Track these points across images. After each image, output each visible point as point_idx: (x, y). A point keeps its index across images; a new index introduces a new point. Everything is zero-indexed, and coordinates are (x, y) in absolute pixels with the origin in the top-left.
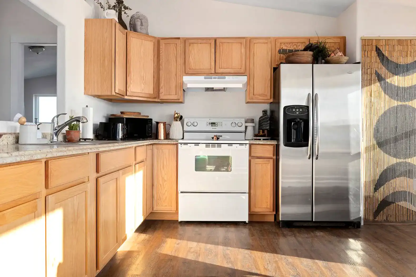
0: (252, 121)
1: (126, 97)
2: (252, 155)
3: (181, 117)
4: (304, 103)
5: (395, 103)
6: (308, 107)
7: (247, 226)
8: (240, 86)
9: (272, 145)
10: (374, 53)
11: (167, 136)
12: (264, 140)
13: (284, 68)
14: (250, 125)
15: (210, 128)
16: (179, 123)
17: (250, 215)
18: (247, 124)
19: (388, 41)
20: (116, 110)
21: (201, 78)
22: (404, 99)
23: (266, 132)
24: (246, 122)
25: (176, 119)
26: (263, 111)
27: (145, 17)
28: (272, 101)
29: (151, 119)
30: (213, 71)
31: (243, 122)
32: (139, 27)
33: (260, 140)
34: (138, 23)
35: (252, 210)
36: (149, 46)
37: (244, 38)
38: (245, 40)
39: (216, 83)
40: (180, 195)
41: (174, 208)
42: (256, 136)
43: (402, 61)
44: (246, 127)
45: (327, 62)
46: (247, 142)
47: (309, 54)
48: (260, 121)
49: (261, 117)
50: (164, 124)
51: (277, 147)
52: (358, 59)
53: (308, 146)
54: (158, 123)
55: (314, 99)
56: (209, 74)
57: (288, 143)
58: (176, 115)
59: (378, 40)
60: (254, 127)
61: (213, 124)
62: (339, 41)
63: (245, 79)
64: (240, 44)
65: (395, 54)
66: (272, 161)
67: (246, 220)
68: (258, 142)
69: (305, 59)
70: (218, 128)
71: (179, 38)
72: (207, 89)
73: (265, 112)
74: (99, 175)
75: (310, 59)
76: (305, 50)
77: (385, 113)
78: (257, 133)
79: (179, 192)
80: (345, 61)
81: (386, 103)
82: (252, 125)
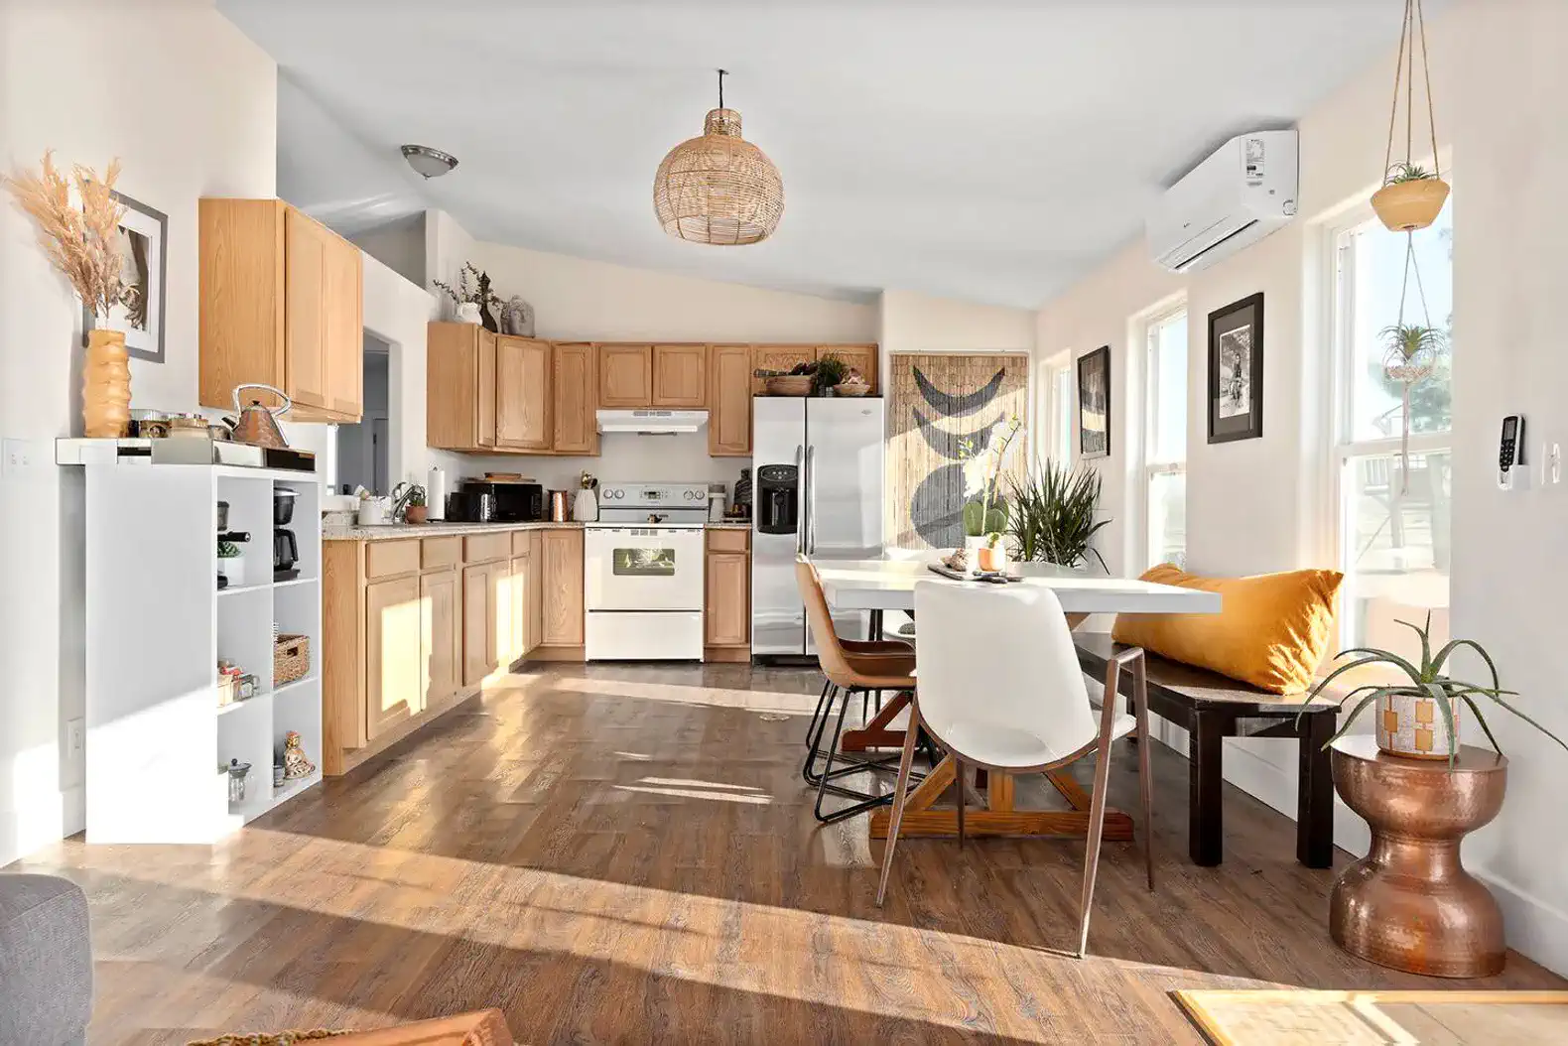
0: (722, 489)
1: (495, 449)
2: (711, 547)
3: (595, 481)
4: (790, 462)
5: (944, 462)
6: (798, 470)
7: (701, 667)
8: (694, 429)
9: (740, 530)
10: (912, 380)
11: (569, 516)
12: (737, 522)
13: (759, 402)
14: (717, 496)
15: (649, 502)
16: (590, 493)
17: (706, 649)
18: (713, 495)
19: (934, 359)
20: (477, 470)
21: (629, 414)
22: (957, 456)
23: (744, 509)
24: (710, 491)
25: (584, 485)
26: (742, 472)
28: (745, 454)
29: (540, 486)
30: (649, 403)
31: (706, 493)
32: (517, 325)
33: (731, 522)
34: (517, 318)
35: (710, 640)
36: (536, 358)
37: (703, 344)
38: (704, 348)
39: (655, 423)
40: (588, 615)
41: (578, 638)
42: (726, 515)
43: (955, 392)
44: (711, 500)
45: (837, 394)
46: (706, 526)
48: (737, 489)
49: (739, 482)
50: (564, 494)
51: (749, 534)
52: (886, 390)
53: (796, 532)
54: (551, 493)
55: (806, 453)
56: (640, 406)
57: (766, 526)
58: (585, 478)
59: (918, 357)
60: (725, 501)
61: (652, 494)
62: (864, 351)
63: (704, 416)
64: (695, 355)
65: (945, 381)
66: (740, 557)
67: (699, 655)
68: (726, 526)
69: (794, 389)
70: (661, 503)
71: (589, 344)
72: (641, 433)
73: (745, 473)
75: (804, 387)
76: (796, 372)
77: (929, 478)
78: (730, 509)
79: (587, 611)
80: (863, 392)
81: (930, 461)
82: (723, 495)
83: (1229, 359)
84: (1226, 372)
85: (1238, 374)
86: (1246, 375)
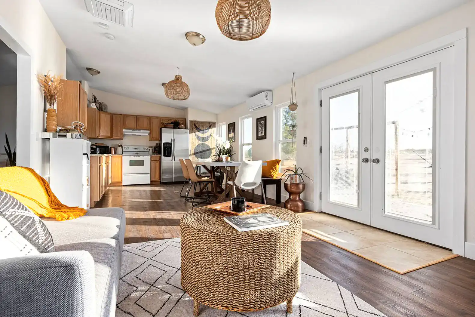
0: (152, 147)
1: (99, 137)
2: (152, 160)
3: (122, 145)
4: (170, 142)
5: (200, 142)
6: (171, 143)
7: (150, 185)
8: (146, 134)
9: (159, 156)
10: (194, 126)
11: (115, 153)
12: (156, 154)
13: (163, 129)
14: (151, 149)
15: (135, 150)
16: (120, 148)
17: (151, 182)
18: (149, 149)
19: (198, 122)
20: (95, 142)
21: (131, 131)
22: (203, 141)
23: (157, 151)
24: (149, 148)
25: (119, 146)
27: (107, 105)
28: (159, 140)
29: (108, 146)
30: (136, 128)
32: (104, 109)
34: (104, 107)
35: (152, 180)
36: (108, 117)
37: (148, 116)
39: (137, 133)
40: (123, 175)
41: (120, 181)
42: (153, 153)
43: (202, 129)
44: (149, 150)
45: (179, 128)
46: (150, 155)
47: (172, 125)
48: (155, 148)
49: (155, 146)
50: (114, 148)
51: (161, 157)
52: (189, 128)
53: (171, 156)
54: (111, 148)
55: (173, 140)
56: (134, 129)
57: (164, 155)
58: (120, 145)
59: (195, 122)
60: (153, 150)
61: (136, 148)
62: (183, 120)
63: (149, 132)
64: (146, 118)
65: (200, 126)
66: (159, 162)
67: (149, 183)
68: (154, 155)
69: (170, 127)
70: (138, 150)
71: (121, 114)
72: (133, 135)
73: (157, 144)
74: (100, 165)
75: (172, 127)
76: (171, 123)
77: (197, 145)
78: (154, 152)
79: (123, 174)
80: (184, 128)
81: (197, 142)
82: (152, 149)
83: (260, 127)
84: (260, 128)
85: (262, 129)
86: (264, 129)
